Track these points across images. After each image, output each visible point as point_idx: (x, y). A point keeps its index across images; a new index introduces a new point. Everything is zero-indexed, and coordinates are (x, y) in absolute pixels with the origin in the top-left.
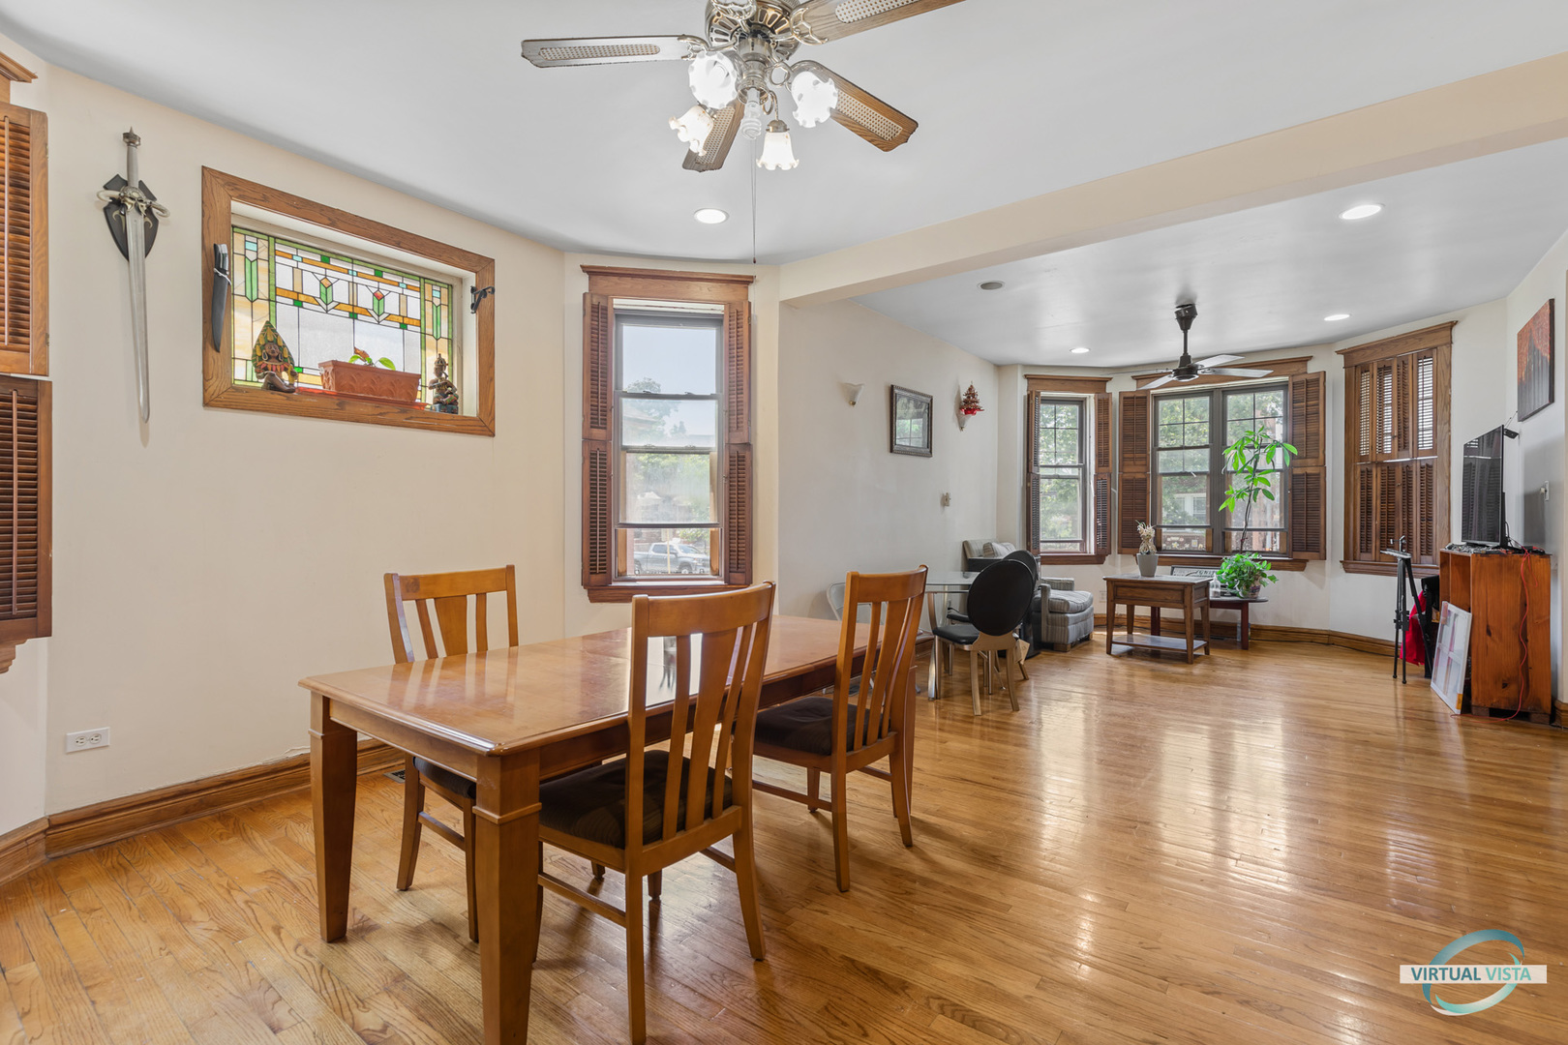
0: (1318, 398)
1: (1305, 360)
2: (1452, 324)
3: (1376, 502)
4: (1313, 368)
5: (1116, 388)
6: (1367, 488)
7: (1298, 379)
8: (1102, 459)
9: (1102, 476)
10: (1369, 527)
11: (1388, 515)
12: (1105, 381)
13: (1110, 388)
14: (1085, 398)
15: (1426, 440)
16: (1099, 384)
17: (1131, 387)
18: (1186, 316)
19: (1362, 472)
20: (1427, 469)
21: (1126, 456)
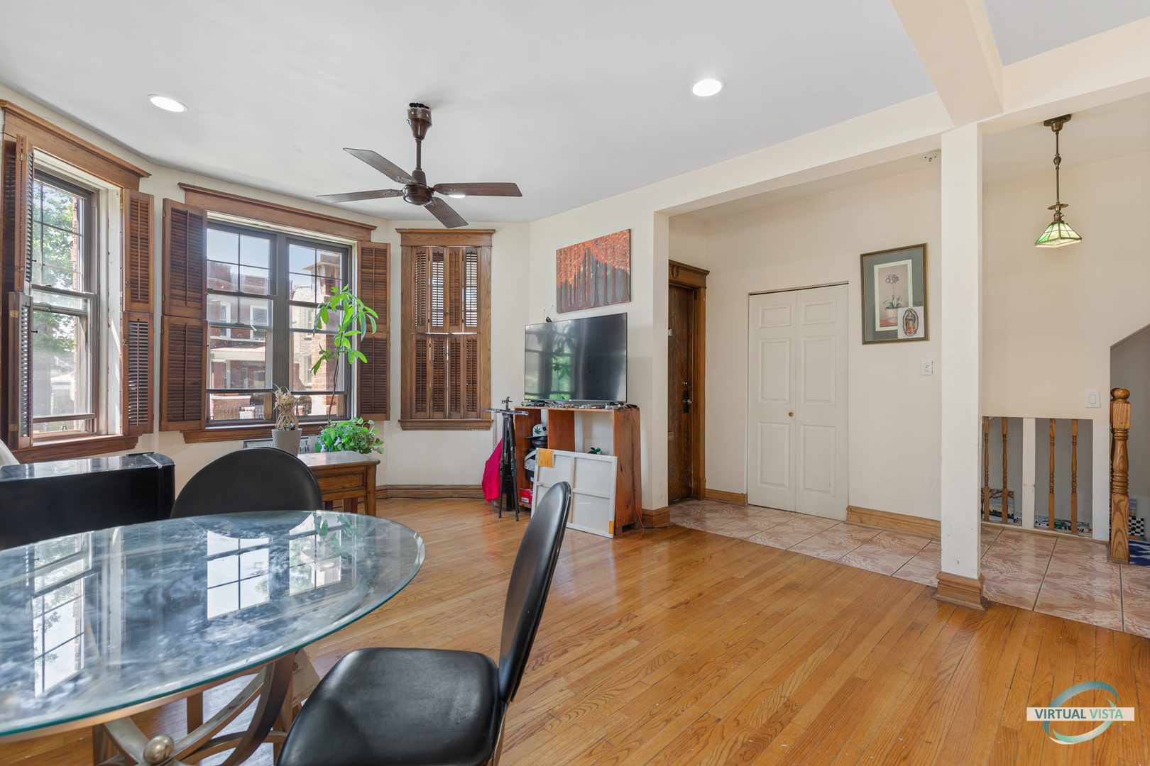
0: (385, 268)
1: (370, 229)
2: (490, 233)
3: (430, 368)
4: (376, 238)
5: (160, 190)
6: (421, 355)
7: (367, 245)
8: (137, 289)
9: (135, 317)
10: (424, 388)
11: (439, 379)
12: (138, 175)
13: (145, 187)
14: (98, 191)
15: (472, 319)
16: (129, 176)
17: (179, 197)
18: (420, 120)
19: (417, 341)
20: (472, 343)
21: (176, 292)
